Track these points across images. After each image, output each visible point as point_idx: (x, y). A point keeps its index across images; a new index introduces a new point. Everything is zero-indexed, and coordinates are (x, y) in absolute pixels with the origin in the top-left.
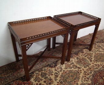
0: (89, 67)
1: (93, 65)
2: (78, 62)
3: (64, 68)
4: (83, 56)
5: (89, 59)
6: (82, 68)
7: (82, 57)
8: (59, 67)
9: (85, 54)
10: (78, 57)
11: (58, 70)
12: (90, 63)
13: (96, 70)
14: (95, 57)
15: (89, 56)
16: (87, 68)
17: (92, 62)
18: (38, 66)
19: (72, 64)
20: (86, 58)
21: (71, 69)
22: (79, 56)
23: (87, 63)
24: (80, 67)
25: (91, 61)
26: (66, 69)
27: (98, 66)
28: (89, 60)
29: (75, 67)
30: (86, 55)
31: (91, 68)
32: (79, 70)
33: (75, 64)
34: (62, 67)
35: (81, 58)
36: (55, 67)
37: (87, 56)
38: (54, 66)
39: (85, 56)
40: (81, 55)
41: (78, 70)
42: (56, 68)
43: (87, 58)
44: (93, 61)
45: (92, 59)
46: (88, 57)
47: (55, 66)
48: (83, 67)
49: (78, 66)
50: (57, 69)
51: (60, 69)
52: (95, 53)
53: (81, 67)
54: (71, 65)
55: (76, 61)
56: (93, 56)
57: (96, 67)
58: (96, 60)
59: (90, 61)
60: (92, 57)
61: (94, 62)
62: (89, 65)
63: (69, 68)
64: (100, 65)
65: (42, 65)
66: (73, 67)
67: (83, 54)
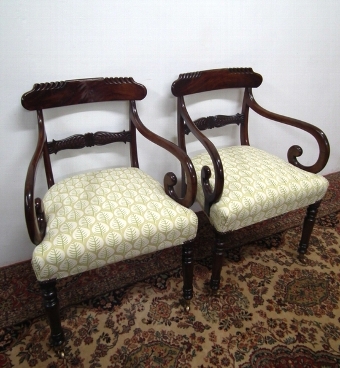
0: (238, 330)
1: (262, 319)
2: (201, 300)
3: (143, 320)
4: (232, 276)
5: (253, 291)
6: (210, 331)
7: (229, 280)
8: (125, 313)
9: (246, 267)
11: (116, 325)
12: (251, 310)
13: (265, 346)
14: (279, 285)
15: (259, 280)
16: (233, 330)
17: (260, 308)
19: (177, 305)
20: (243, 285)
21: (168, 329)
23: (238, 309)
24: (205, 323)
25: (258, 301)
26: (150, 322)
27: (278, 328)
28: (250, 297)
29: (183, 321)
30: (248, 271)
31: (243, 337)
32: (198, 335)
34: (137, 314)
35: (224, 284)
36: (110, 309)
37: (249, 276)
38: (109, 305)
39: (242, 278)
40: (228, 272)
41: (193, 336)
42: (114, 314)
43: (246, 288)
44: (266, 304)
45: (265, 291)
46: (249, 285)
47: (113, 304)
48: (215, 327)
49: (197, 320)
50: (115, 319)
51: (125, 322)
52: (285, 270)
53: (210, 324)
54: (174, 310)
56: (276, 278)
57: (268, 334)
58: (279, 301)
59: (252, 302)
60: (266, 285)
61: (269, 309)
62: (244, 322)
63: (162, 320)
64: (289, 326)
65: (70, 296)
66: (177, 321)
67: (237, 266)
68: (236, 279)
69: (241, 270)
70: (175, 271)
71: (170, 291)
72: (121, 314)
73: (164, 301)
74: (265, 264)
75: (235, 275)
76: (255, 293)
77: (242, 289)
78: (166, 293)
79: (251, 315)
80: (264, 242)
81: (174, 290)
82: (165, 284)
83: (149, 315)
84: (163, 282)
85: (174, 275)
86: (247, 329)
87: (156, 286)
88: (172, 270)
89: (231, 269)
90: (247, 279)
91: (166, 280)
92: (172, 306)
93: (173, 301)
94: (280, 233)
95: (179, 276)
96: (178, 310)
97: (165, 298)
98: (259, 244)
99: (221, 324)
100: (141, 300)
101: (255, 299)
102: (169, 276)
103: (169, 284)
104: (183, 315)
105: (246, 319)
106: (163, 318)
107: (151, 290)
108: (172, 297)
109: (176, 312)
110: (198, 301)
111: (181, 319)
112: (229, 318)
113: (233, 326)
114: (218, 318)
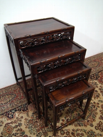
19: (16, 127)
24: (29, 135)
62: (49, 133)
64: (70, 133)
66: (15, 135)
70: (19, 108)
73: (11, 125)
78: (12, 120)
81: (17, 118)
82: (13, 115)
83: (2, 133)
85: (18, 110)
87: (8, 117)
88: (18, 107)
91: (14, 113)
92: (14, 128)
93: (15, 124)
95: (20, 110)
97: (12, 123)
99: (37, 135)
102: (16, 111)
103: (15, 115)
105: (50, 131)
106: (9, 134)
107: (6, 119)
108: (15, 122)
109: (16, 130)
110: (27, 123)
111: (18, 134)
112: (41, 131)
113: (43, 136)
114: (36, 132)
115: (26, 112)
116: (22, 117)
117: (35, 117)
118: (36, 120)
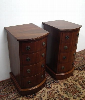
0: (80, 98)
2: (65, 90)
5: (81, 85)
7: (71, 82)
8: (38, 98)
9: (76, 77)
10: (66, 82)
12: (82, 91)
15: (82, 81)
18: (11, 96)
19: (56, 93)
20: (77, 83)
22: (68, 81)
23: (78, 91)
24: (68, 98)
28: (81, 87)
29: (60, 98)
30: (77, 78)
33: (61, 93)
34: (43, 98)
35: (71, 84)
36: (33, 97)
39: (76, 81)
40: (71, 80)
42: (35, 99)
49: (65, 97)
53: (70, 98)
54: (56, 95)
55: (63, 88)
59: (82, 89)
62: (81, 95)
63: (52, 99)
65: (16, 94)
66: (58, 98)
67: (73, 77)
68: (74, 81)
69: (75, 79)
70: (53, 81)
71: (53, 88)
72: (37, 98)
73: (51, 92)
74: (82, 76)
75: (73, 80)
76: (82, 86)
77: (77, 85)
78: (51, 89)
79: (82, 93)
80: (79, 69)
81: (54, 88)
82: (50, 86)
83: (47, 98)
84: (49, 85)
86: (83, 98)
87: (47, 87)
88: (51, 81)
89: (71, 79)
90: (78, 81)
91: (50, 85)
94: (84, 65)
95: (54, 83)
96: (57, 94)
98: (78, 70)
99: (74, 97)
100: (43, 93)
101: (82, 87)
102: (51, 83)
103: (52, 86)
104: (59, 96)
105: (81, 94)
106: (53, 98)
107: (46, 89)
108: (54, 90)
109: (57, 95)
110: (63, 91)
111: (59, 97)
112: (76, 95)
113: (78, 97)
114: (72, 96)
115: (58, 83)
116: (57, 87)
117: (67, 86)
118: (68, 88)
